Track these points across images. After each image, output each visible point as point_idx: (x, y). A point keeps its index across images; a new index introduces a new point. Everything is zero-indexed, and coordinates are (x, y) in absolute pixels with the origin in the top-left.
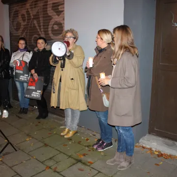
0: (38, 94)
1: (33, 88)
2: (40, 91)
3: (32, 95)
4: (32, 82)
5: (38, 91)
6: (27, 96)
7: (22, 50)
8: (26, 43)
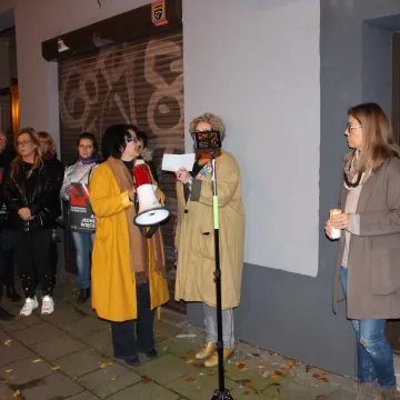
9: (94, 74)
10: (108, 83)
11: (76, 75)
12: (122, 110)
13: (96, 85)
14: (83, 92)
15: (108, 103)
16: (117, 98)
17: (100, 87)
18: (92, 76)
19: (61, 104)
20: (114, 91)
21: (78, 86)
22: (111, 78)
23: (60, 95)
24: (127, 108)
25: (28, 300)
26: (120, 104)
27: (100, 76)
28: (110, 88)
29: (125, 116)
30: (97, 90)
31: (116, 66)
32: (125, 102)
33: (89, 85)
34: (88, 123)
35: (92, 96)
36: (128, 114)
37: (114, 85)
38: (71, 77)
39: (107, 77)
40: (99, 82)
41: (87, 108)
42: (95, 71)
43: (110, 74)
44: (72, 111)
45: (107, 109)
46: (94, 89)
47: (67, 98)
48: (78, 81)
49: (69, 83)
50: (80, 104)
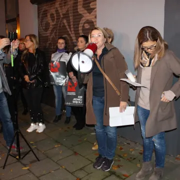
0: (79, 100)
1: (74, 94)
2: (81, 97)
3: (74, 102)
4: (70, 86)
5: (79, 97)
6: (67, 103)
10: (61, 14)
11: (47, 11)
12: (67, 27)
13: (55, 15)
14: (49, 18)
15: (60, 24)
16: (65, 21)
17: (57, 16)
18: (53, 11)
19: (39, 25)
20: (63, 18)
21: (47, 16)
22: (62, 12)
23: (39, 20)
24: (69, 26)
25: (32, 124)
26: (66, 24)
27: (57, 11)
28: (62, 16)
29: (69, 30)
30: (56, 17)
31: (64, 6)
32: (69, 23)
33: (52, 15)
34: (51, 33)
35: (53, 20)
36: (70, 28)
37: (63, 15)
38: (44, 11)
39: (60, 11)
40: (56, 13)
41: (51, 26)
42: (54, 8)
43: (61, 9)
44: (44, 28)
45: (60, 27)
46: (54, 17)
47: (41, 22)
48: (47, 14)
49: (42, 14)
50: (48, 24)
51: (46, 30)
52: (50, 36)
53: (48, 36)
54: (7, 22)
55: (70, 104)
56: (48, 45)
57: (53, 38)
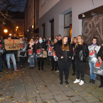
0: (101, 72)
1: (99, 68)
3: (98, 72)
4: (98, 64)
5: (101, 70)
7: (94, 45)
8: (97, 41)
9: (91, 22)
10: (95, 25)
11: (87, 23)
12: (98, 31)
13: (92, 25)
14: (88, 27)
15: (95, 30)
16: (97, 28)
17: (93, 26)
20: (96, 27)
21: (87, 25)
22: (96, 23)
24: (100, 31)
25: (77, 79)
27: (93, 23)
28: (96, 26)
29: (99, 33)
30: (92, 26)
31: (97, 20)
32: (99, 29)
34: (89, 35)
35: (90, 28)
36: (100, 32)
38: (85, 23)
41: (89, 31)
42: (92, 21)
43: (95, 22)
44: (85, 32)
45: (94, 31)
46: (91, 26)
47: (84, 29)
48: (87, 24)
49: (85, 25)
50: (87, 30)
51: (86, 33)
52: (89, 36)
53: (87, 36)
54: (65, 28)
55: (95, 73)
56: (87, 41)
57: (90, 37)
